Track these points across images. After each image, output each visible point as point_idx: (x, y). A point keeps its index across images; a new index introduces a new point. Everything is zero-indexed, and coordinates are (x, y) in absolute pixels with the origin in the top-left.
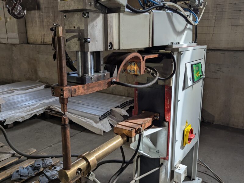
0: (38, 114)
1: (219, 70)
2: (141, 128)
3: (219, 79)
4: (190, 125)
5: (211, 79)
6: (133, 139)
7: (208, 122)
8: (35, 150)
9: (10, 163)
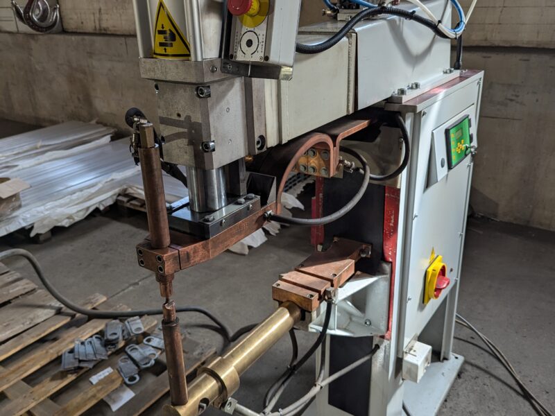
0: (102, 208)
1: (514, 98)
2: (331, 289)
3: (514, 119)
4: (440, 257)
5: (494, 119)
6: (314, 314)
7: (483, 217)
8: (104, 299)
9: (53, 329)
